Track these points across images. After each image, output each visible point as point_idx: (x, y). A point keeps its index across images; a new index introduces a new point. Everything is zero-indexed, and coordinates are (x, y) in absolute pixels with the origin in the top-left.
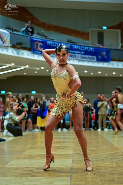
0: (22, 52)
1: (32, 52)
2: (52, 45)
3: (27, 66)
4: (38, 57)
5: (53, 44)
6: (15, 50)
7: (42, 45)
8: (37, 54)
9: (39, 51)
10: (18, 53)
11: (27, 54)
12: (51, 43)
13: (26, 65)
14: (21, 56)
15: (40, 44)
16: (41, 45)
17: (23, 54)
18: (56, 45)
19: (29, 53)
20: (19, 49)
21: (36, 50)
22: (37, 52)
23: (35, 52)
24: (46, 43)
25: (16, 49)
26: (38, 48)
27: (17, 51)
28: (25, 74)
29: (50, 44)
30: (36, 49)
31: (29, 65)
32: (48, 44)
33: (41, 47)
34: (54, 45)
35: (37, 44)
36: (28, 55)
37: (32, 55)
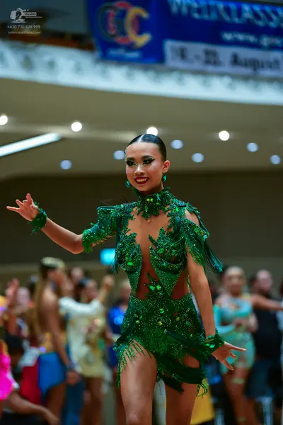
0: (47, 58)
1: (98, 54)
2: (196, 16)
3: (77, 127)
4: (129, 76)
5: (199, 11)
6: (12, 47)
7: (145, 15)
8: (120, 61)
9: (130, 47)
10: (28, 64)
11: (71, 63)
12: (190, 8)
13: (67, 122)
14: (42, 76)
15: (134, 11)
16: (139, 18)
17: (51, 65)
18: (214, 16)
19: (84, 59)
20: (31, 45)
21: (116, 46)
22: (120, 52)
23: (113, 52)
24: (167, 7)
25: (19, 44)
26: (124, 33)
27: (21, 56)
28: (66, 165)
29: (184, 10)
30: (119, 39)
31: (82, 122)
32: (174, 9)
33: (142, 27)
34: (206, 17)
35: (123, 14)
36: (78, 69)
37: (99, 67)
